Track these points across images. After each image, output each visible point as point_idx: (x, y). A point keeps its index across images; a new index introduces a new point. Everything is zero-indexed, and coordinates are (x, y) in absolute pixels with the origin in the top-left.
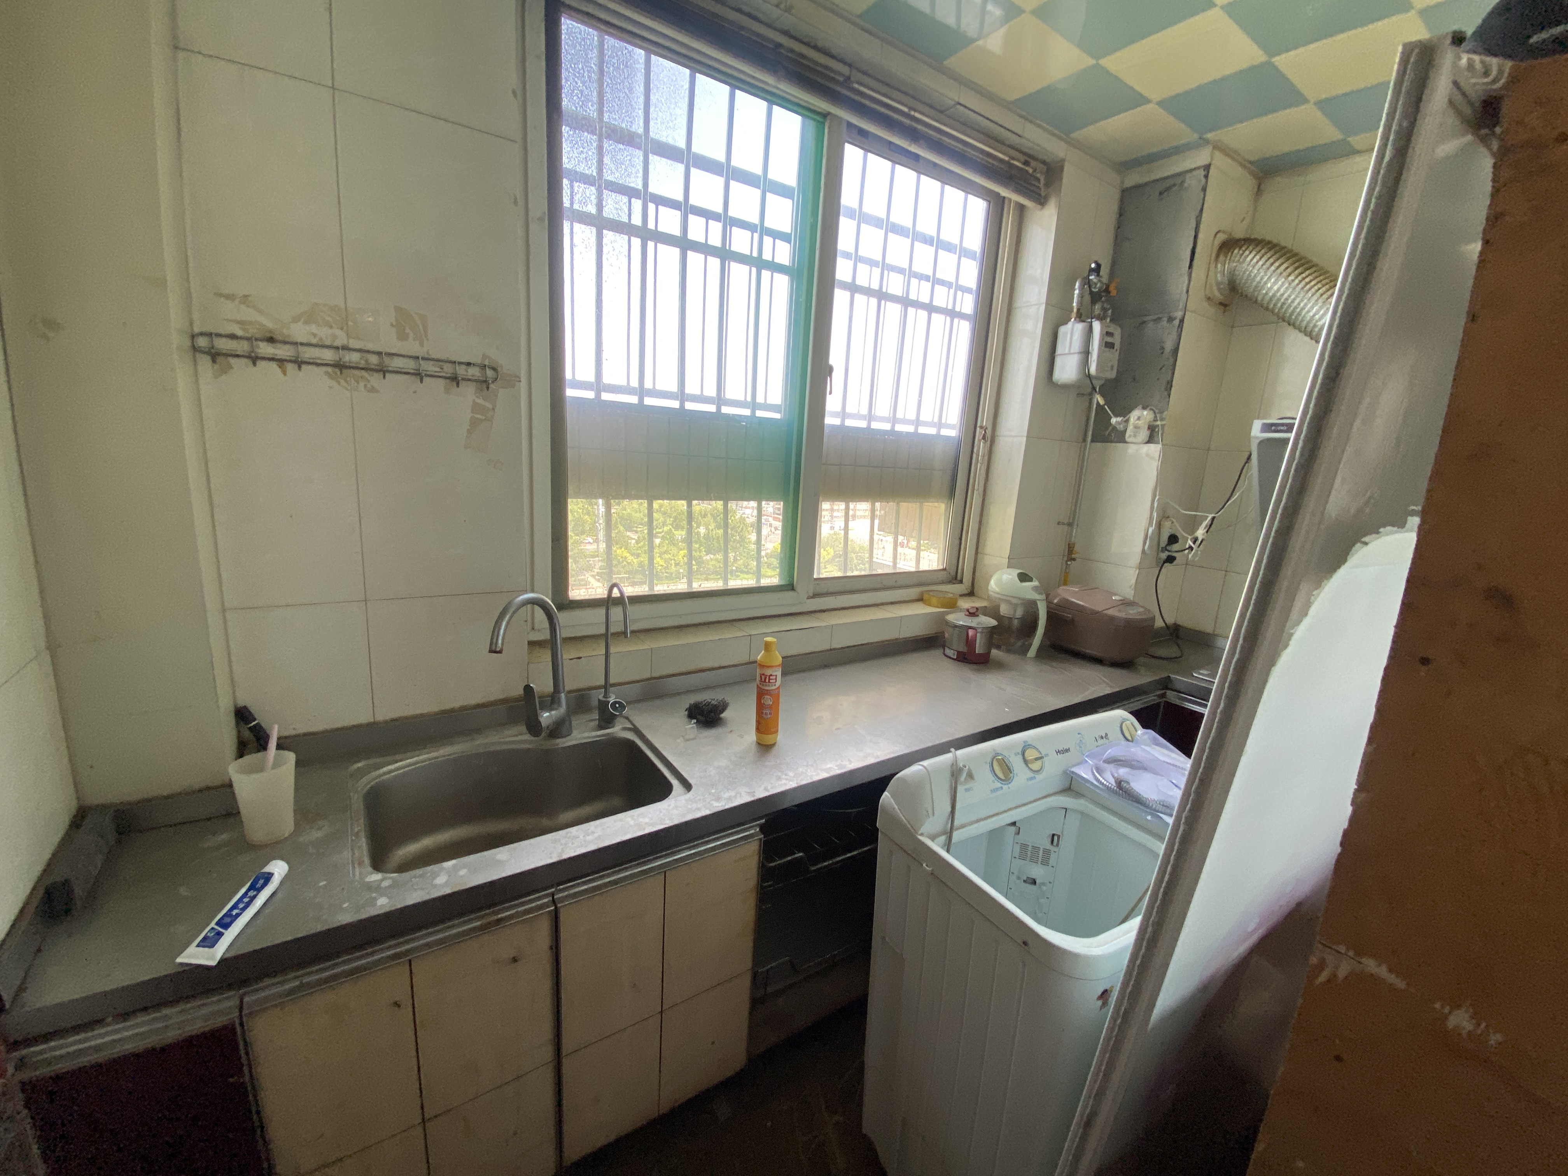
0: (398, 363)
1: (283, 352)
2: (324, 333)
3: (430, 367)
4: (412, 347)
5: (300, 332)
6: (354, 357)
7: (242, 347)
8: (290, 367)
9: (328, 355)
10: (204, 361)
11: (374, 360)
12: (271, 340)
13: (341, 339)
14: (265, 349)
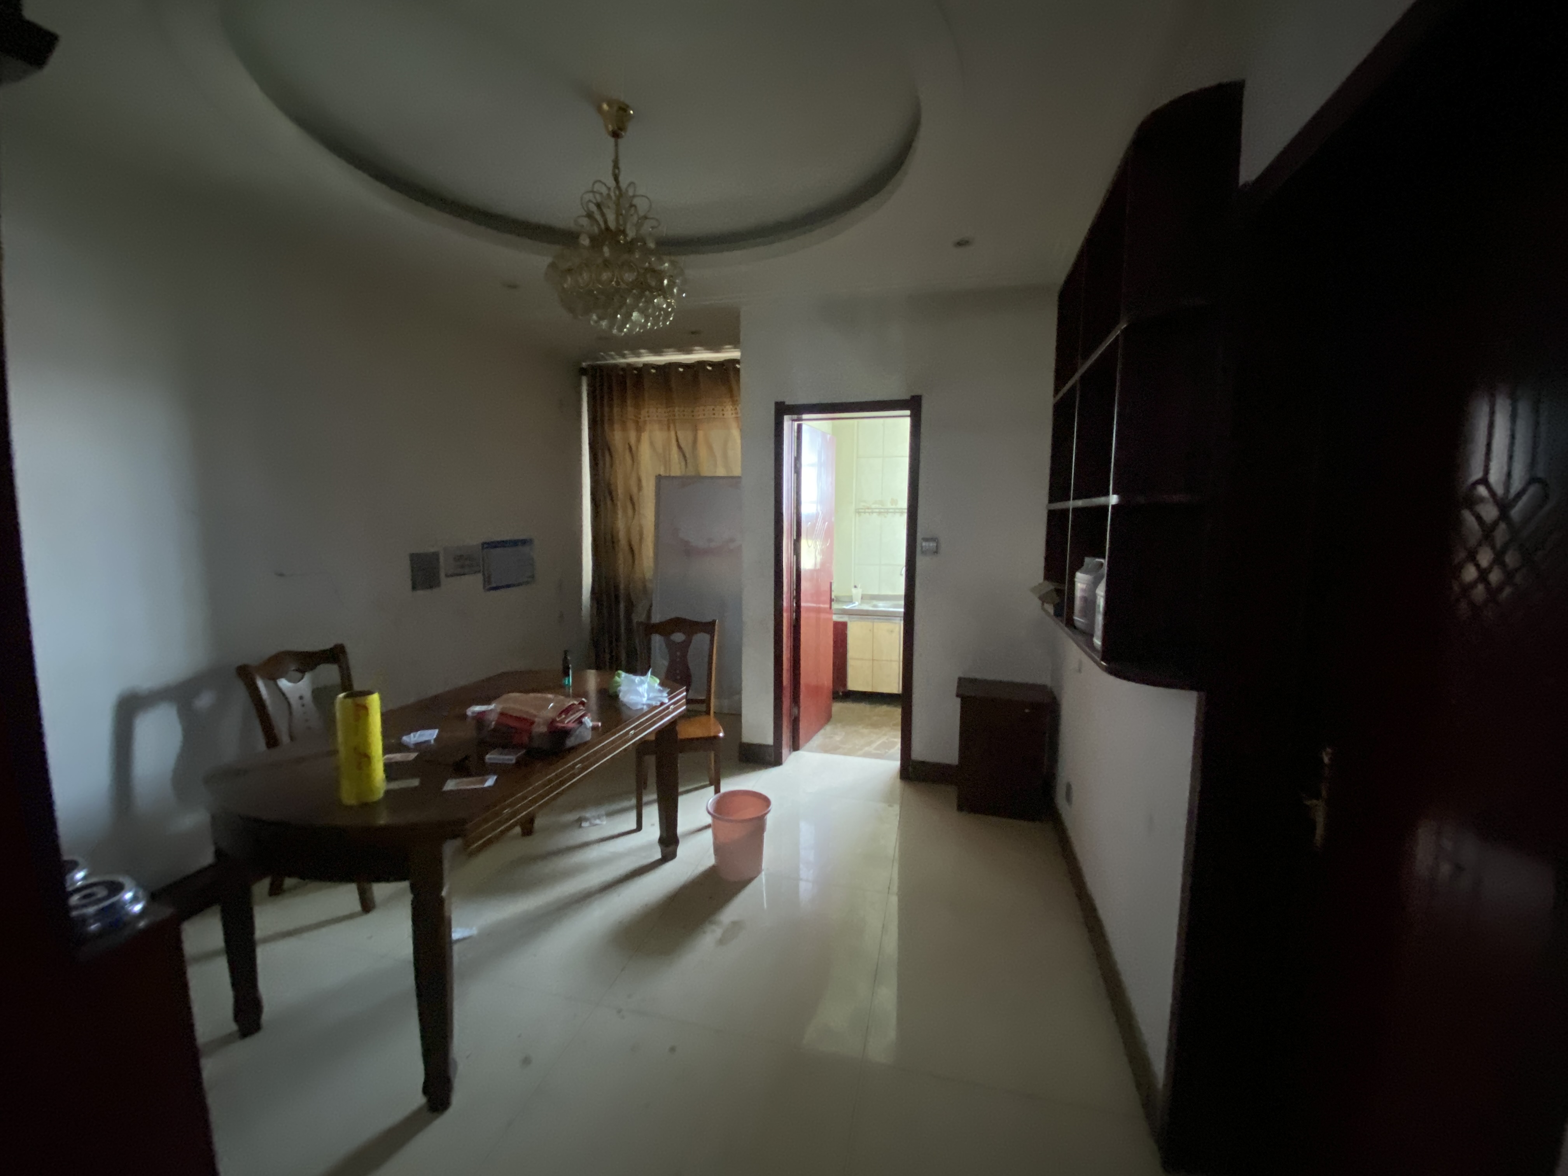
0: (891, 510)
1: (870, 511)
2: (877, 506)
3: (897, 511)
4: (894, 507)
5: (873, 506)
6: (882, 510)
7: (863, 511)
8: (871, 514)
9: (877, 510)
10: (857, 515)
11: (886, 510)
12: (868, 509)
13: (881, 506)
14: (867, 510)
